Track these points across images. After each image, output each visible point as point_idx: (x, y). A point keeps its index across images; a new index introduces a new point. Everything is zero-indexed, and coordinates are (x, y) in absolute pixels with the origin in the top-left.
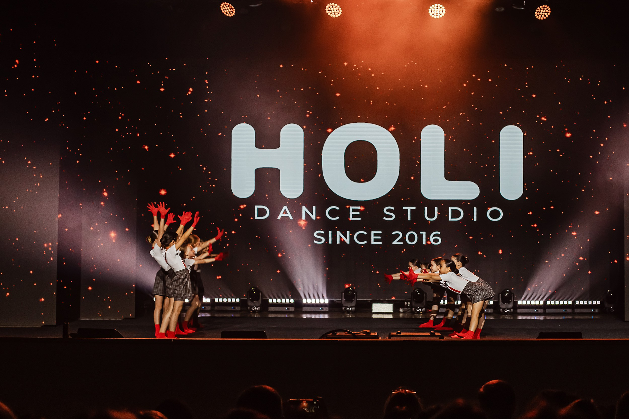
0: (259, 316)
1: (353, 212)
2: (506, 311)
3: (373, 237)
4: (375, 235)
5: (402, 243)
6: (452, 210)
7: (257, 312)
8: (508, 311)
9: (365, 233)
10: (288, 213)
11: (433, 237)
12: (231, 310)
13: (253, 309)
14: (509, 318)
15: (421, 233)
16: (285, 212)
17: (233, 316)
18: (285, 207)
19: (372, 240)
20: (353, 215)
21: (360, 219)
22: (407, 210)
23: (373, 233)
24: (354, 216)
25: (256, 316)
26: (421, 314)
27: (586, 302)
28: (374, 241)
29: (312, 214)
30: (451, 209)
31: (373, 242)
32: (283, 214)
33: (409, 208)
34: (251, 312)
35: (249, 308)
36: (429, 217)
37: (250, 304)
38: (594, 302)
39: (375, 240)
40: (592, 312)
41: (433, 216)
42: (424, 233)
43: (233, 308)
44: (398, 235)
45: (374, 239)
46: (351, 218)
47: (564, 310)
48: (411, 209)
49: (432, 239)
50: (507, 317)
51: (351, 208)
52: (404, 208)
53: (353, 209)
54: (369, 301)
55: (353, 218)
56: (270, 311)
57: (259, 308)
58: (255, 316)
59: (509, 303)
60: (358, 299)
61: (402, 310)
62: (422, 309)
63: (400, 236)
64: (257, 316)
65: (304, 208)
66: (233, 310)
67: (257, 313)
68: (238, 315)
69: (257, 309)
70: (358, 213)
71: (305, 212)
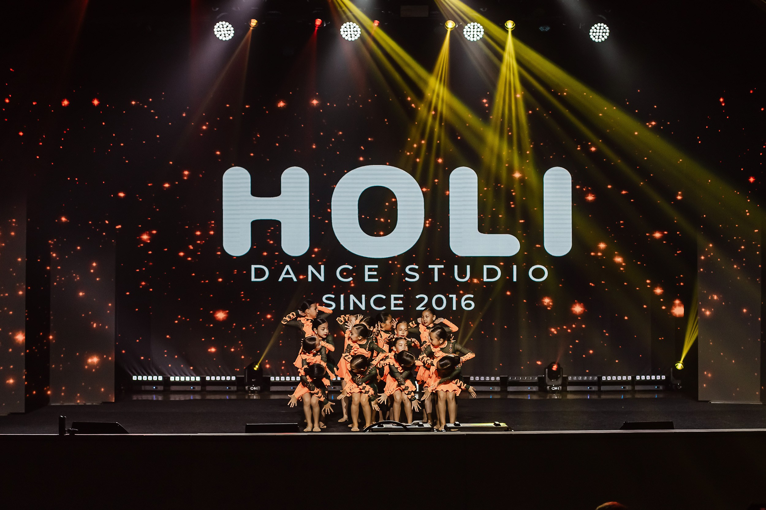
0: (260, 397)
2: (554, 388)
3: (393, 302)
4: (396, 299)
6: (487, 268)
8: (556, 388)
9: (384, 297)
10: (291, 273)
11: (465, 301)
12: (226, 390)
13: (252, 388)
14: (555, 397)
15: (450, 296)
16: (288, 273)
17: (227, 397)
18: (288, 267)
19: (392, 305)
20: (369, 275)
21: (377, 280)
22: (434, 269)
23: (393, 296)
24: (370, 277)
25: (255, 398)
27: (648, 378)
28: (395, 307)
29: (320, 275)
30: (485, 267)
31: (393, 308)
32: (285, 274)
33: (436, 267)
34: (250, 392)
35: (247, 387)
36: (460, 277)
37: (247, 381)
38: (658, 378)
39: (396, 305)
40: (656, 389)
41: (465, 277)
42: (454, 296)
43: (227, 388)
44: (422, 299)
45: (394, 304)
46: (367, 279)
47: (622, 387)
48: (438, 268)
49: (463, 304)
50: (553, 396)
51: (367, 267)
52: (430, 266)
53: (369, 268)
56: (272, 391)
57: (259, 387)
59: (557, 379)
63: (425, 300)
64: (257, 398)
65: (310, 268)
66: (228, 390)
67: (257, 393)
68: (233, 397)
69: (257, 389)
70: (375, 273)
71: (312, 272)
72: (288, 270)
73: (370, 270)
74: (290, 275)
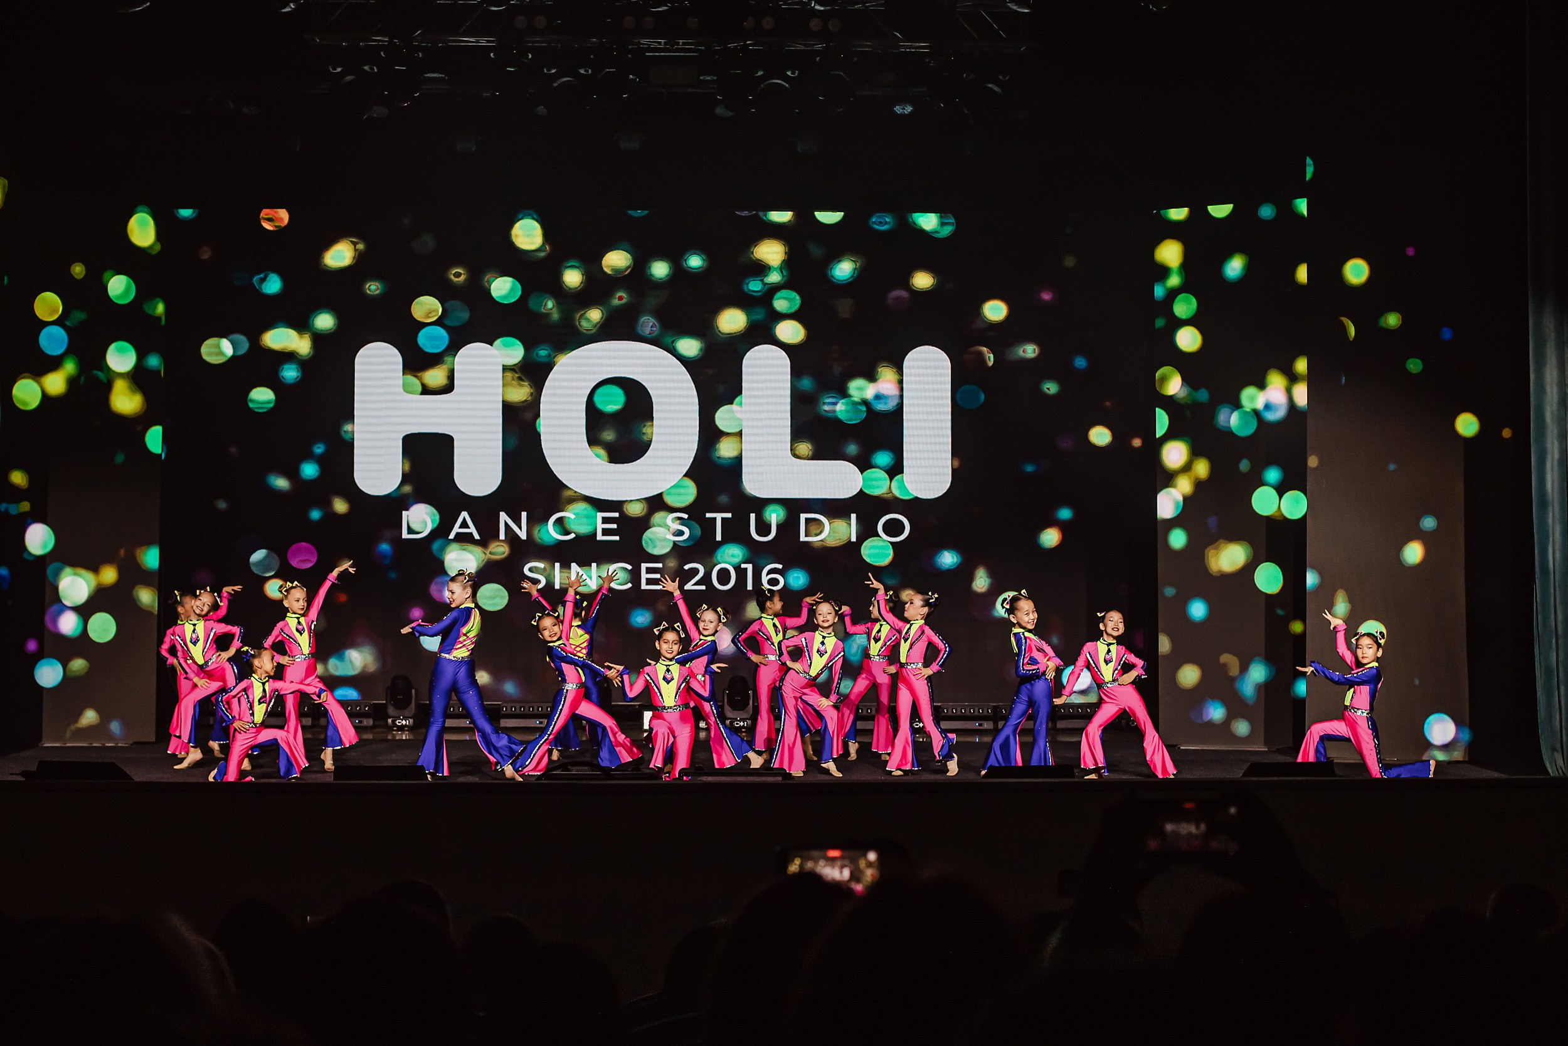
0: (412, 737)
1: (603, 523)
3: (644, 576)
4: (649, 570)
5: (703, 587)
6: (806, 519)
7: (406, 729)
10: (470, 526)
11: (767, 575)
13: (399, 722)
14: (923, 739)
15: (743, 566)
16: (464, 525)
18: (464, 514)
19: (643, 581)
20: (603, 529)
21: (617, 538)
22: (715, 518)
23: (644, 566)
24: (605, 532)
25: (404, 738)
26: (744, 732)
27: (1079, 708)
28: (647, 584)
29: (520, 528)
30: (803, 516)
31: (644, 586)
32: (460, 527)
33: (719, 516)
34: (395, 728)
35: (390, 721)
36: (759, 533)
37: (391, 711)
39: (649, 582)
41: (768, 533)
42: (749, 567)
43: (357, 721)
44: (695, 572)
45: (647, 579)
46: (600, 537)
48: (722, 518)
49: (765, 579)
50: (919, 737)
51: (600, 515)
52: (708, 515)
53: (603, 518)
54: (637, 707)
55: (603, 535)
57: (411, 720)
58: (402, 737)
60: (615, 702)
61: (704, 725)
62: (745, 723)
63: (700, 572)
64: (408, 738)
65: (503, 517)
66: (358, 725)
67: (407, 731)
69: (408, 724)
70: (615, 526)
71: (506, 524)
72: (464, 519)
73: (605, 520)
74: (469, 527)
